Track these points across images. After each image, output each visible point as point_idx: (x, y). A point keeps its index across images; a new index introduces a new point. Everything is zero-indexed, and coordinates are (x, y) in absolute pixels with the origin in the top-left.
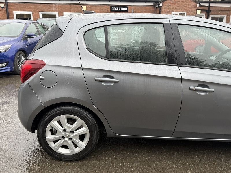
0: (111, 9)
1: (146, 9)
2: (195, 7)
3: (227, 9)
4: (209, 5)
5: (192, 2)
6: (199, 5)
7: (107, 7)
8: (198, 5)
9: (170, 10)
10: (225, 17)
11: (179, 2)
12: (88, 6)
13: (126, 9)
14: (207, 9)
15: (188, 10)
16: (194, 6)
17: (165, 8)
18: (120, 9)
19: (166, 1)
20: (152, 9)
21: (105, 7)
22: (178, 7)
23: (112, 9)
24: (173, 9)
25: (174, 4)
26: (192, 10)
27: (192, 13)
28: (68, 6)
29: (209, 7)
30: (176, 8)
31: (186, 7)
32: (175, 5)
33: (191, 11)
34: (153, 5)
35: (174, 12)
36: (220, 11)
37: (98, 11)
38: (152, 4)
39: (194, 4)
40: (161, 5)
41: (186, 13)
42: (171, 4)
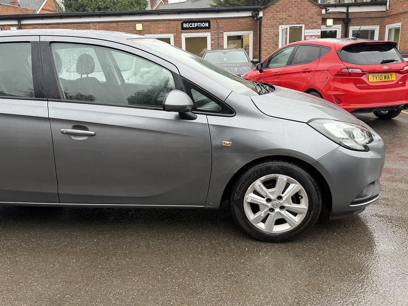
0: (182, 26)
1: (239, 23)
2: (318, 15)
3: (380, 16)
4: (348, 10)
5: (314, 7)
6: (326, 11)
7: (176, 23)
8: (324, 11)
9: (277, 22)
10: (377, 29)
11: (290, 9)
12: (145, 23)
13: (207, 25)
14: (344, 16)
15: (307, 21)
16: (316, 13)
17: (267, 20)
18: (196, 25)
19: (269, 8)
20: (250, 21)
21: (172, 23)
22: (289, 16)
23: (185, 25)
24: (281, 21)
25: (283, 12)
26: (314, 20)
27: (315, 24)
28: (114, 25)
29: (347, 13)
30: (286, 19)
31: (303, 15)
32: (284, 14)
33: (313, 22)
34: (251, 15)
35: (282, 26)
36: (368, 19)
37: (162, 30)
38: (249, 14)
39: (316, 10)
40: (261, 14)
41: (303, 26)
42: (277, 12)
